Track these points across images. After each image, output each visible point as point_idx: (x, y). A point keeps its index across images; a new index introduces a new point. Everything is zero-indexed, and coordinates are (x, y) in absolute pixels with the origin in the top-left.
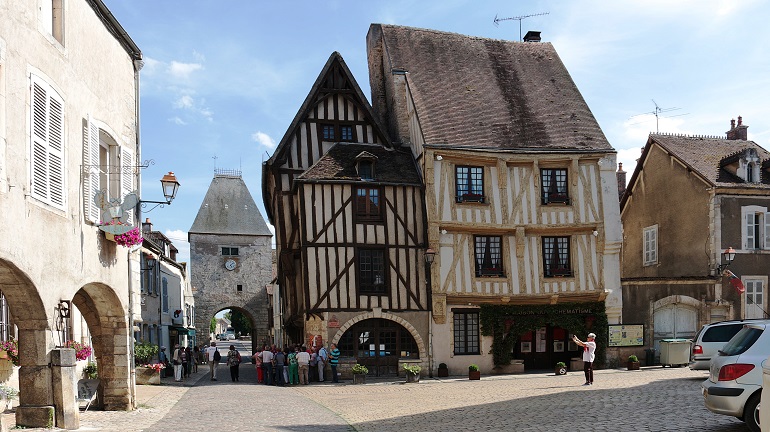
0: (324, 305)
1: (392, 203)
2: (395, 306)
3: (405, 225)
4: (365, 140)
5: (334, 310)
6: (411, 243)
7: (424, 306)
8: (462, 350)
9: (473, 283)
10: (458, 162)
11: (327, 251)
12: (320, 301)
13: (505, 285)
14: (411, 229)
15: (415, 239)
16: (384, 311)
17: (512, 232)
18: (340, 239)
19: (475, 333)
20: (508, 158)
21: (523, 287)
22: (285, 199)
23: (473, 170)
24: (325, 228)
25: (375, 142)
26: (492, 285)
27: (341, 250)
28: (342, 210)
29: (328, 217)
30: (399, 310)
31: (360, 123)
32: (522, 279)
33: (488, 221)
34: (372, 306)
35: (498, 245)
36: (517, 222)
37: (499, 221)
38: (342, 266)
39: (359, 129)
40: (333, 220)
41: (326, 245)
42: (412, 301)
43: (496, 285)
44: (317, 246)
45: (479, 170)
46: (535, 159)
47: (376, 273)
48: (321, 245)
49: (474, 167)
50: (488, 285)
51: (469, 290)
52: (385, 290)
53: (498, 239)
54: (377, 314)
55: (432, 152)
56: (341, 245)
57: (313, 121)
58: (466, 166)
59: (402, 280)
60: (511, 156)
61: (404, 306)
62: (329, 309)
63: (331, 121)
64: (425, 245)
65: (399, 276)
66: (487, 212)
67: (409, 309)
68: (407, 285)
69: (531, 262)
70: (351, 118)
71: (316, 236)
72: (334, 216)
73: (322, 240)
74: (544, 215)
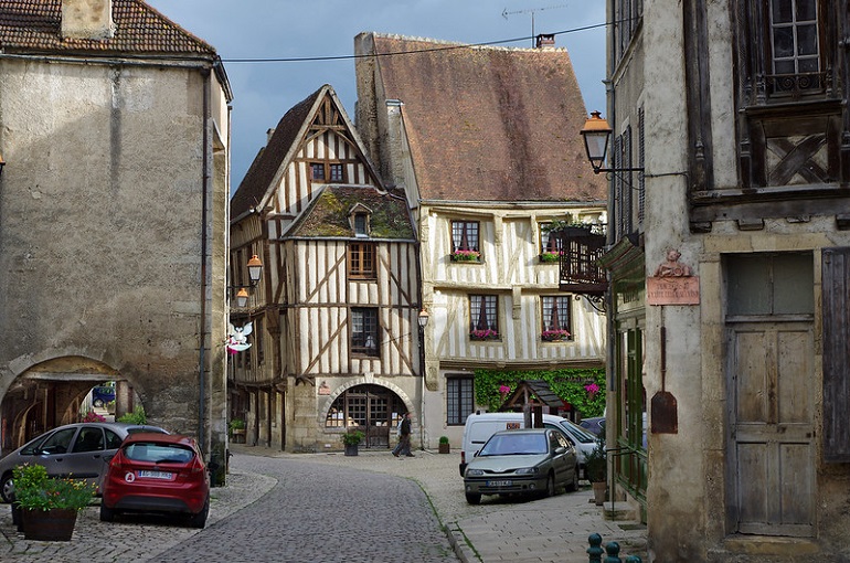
0: (315, 370)
1: (386, 259)
2: (388, 371)
3: (399, 284)
4: (357, 181)
5: (326, 375)
6: (404, 302)
7: (417, 372)
8: (456, 420)
9: (467, 347)
10: (454, 217)
11: (319, 311)
12: (311, 365)
13: (501, 349)
14: (404, 287)
15: (408, 299)
16: (376, 376)
17: (509, 292)
18: (334, 300)
19: (470, 401)
20: (505, 213)
21: (519, 352)
22: (272, 248)
23: (469, 226)
24: (319, 287)
25: (367, 182)
26: (487, 349)
27: (334, 310)
28: (336, 267)
29: (322, 276)
30: (392, 375)
31: (351, 161)
32: (518, 342)
33: (484, 281)
34: (364, 371)
35: (493, 305)
36: (513, 282)
37: (495, 281)
38: (335, 327)
39: (350, 167)
40: (326, 279)
41: (320, 305)
42: (405, 365)
43: (492, 350)
44: (310, 306)
45: (475, 226)
46: (533, 214)
47: (369, 334)
48: (314, 305)
49: (469, 222)
50: (483, 349)
51: (463, 354)
52: (377, 353)
53: (494, 299)
54: (369, 379)
55: (428, 208)
56: (334, 305)
57: (302, 160)
58: (462, 221)
59: (395, 343)
60: (508, 212)
61: (396, 371)
62: (321, 374)
63: (321, 160)
64: (419, 306)
65: (392, 339)
66: (483, 271)
67: (401, 374)
68: (400, 348)
69: (528, 324)
70: (342, 156)
71: (309, 296)
72: (328, 274)
73: (315, 300)
74: (542, 273)
